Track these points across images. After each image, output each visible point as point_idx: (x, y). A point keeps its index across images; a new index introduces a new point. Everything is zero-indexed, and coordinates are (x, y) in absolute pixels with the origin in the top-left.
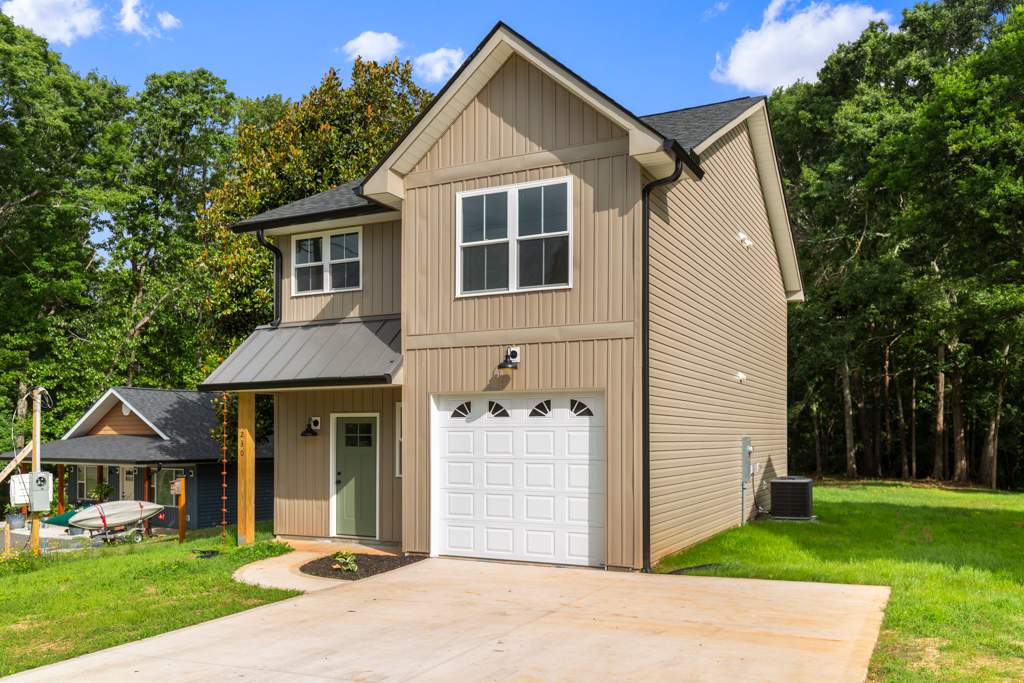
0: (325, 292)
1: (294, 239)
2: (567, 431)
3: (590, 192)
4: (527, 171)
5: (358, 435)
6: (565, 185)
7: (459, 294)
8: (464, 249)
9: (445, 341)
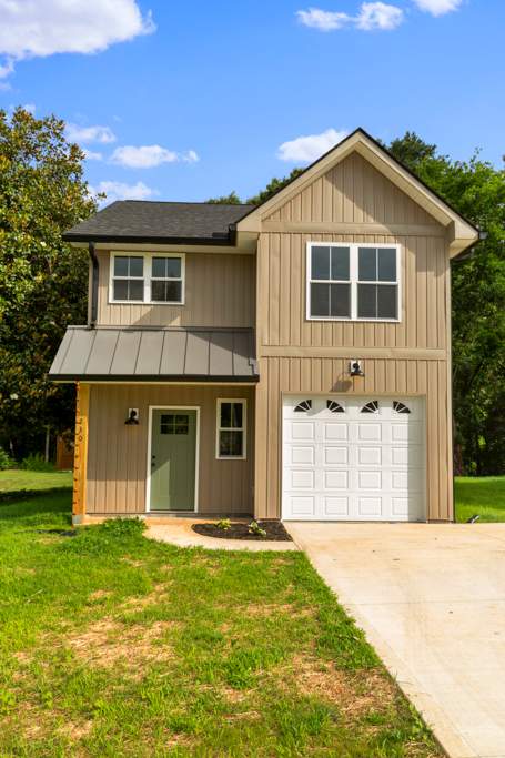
0: (145, 303)
1: (113, 254)
2: (392, 427)
3: (413, 257)
4: (365, 236)
5: (172, 425)
6: (394, 250)
7: (308, 318)
8: (312, 284)
9: (296, 352)
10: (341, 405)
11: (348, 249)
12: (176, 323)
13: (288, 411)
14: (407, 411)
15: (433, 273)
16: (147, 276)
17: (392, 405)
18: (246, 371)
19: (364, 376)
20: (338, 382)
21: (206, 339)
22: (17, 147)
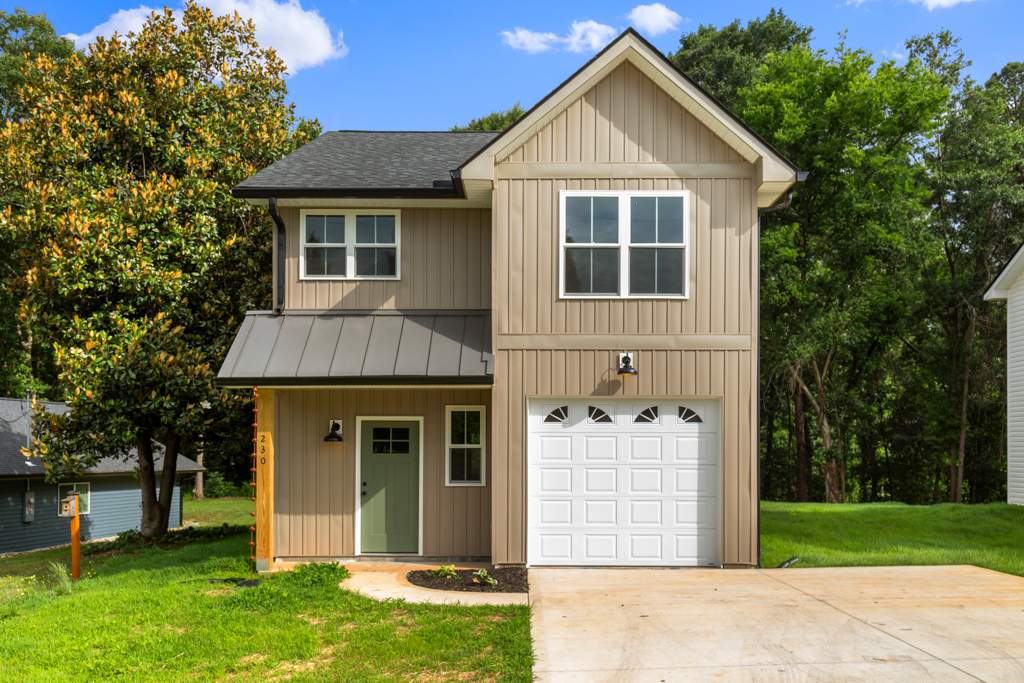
0: (348, 278)
1: (303, 214)
2: (675, 437)
3: (707, 207)
4: (638, 180)
5: (391, 441)
6: (681, 199)
7: (562, 296)
8: (567, 249)
9: (547, 343)
10: (607, 413)
11: (616, 199)
12: (390, 304)
13: (535, 421)
14: (697, 419)
16: (351, 241)
17: (677, 412)
18: (478, 371)
19: (636, 373)
20: (603, 382)
21: (427, 327)
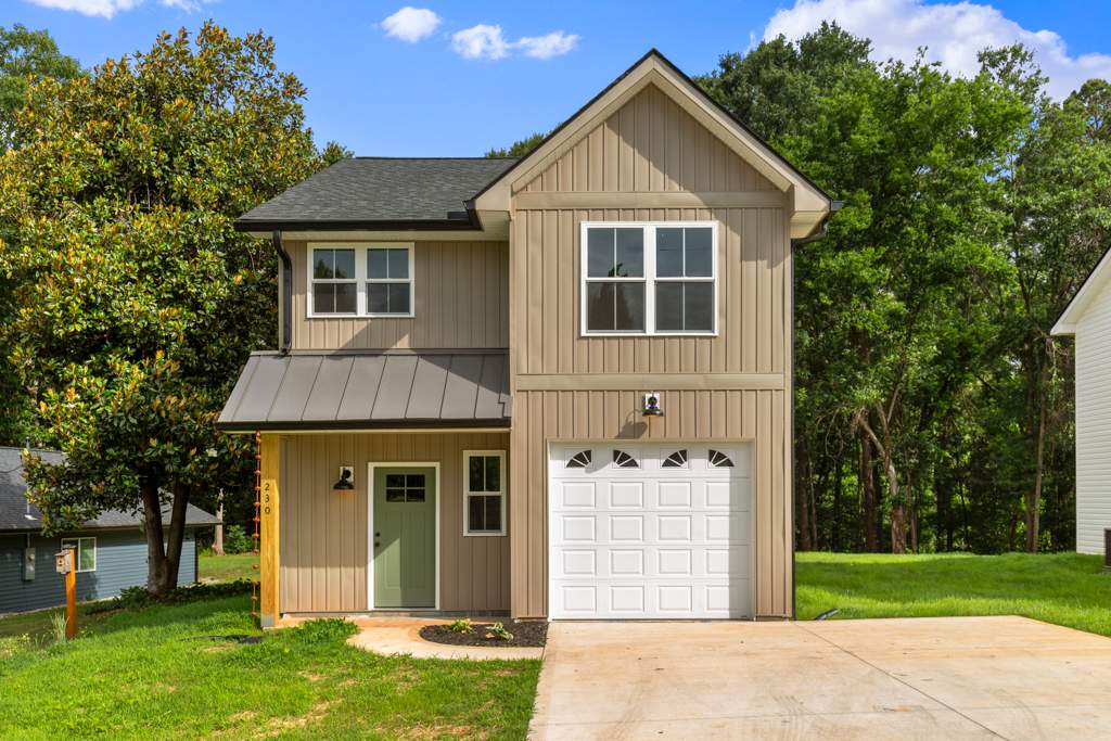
0: (359, 316)
1: (311, 247)
2: (706, 483)
3: (737, 238)
4: (666, 210)
5: (406, 488)
6: (710, 230)
7: (584, 333)
8: (590, 284)
9: (567, 383)
10: (633, 457)
11: (642, 230)
12: (404, 343)
13: (557, 467)
14: (729, 463)
15: (765, 262)
16: (361, 276)
17: (707, 455)
18: (495, 413)
19: (663, 414)
20: (628, 424)
21: (441, 366)
22: (203, 81)
